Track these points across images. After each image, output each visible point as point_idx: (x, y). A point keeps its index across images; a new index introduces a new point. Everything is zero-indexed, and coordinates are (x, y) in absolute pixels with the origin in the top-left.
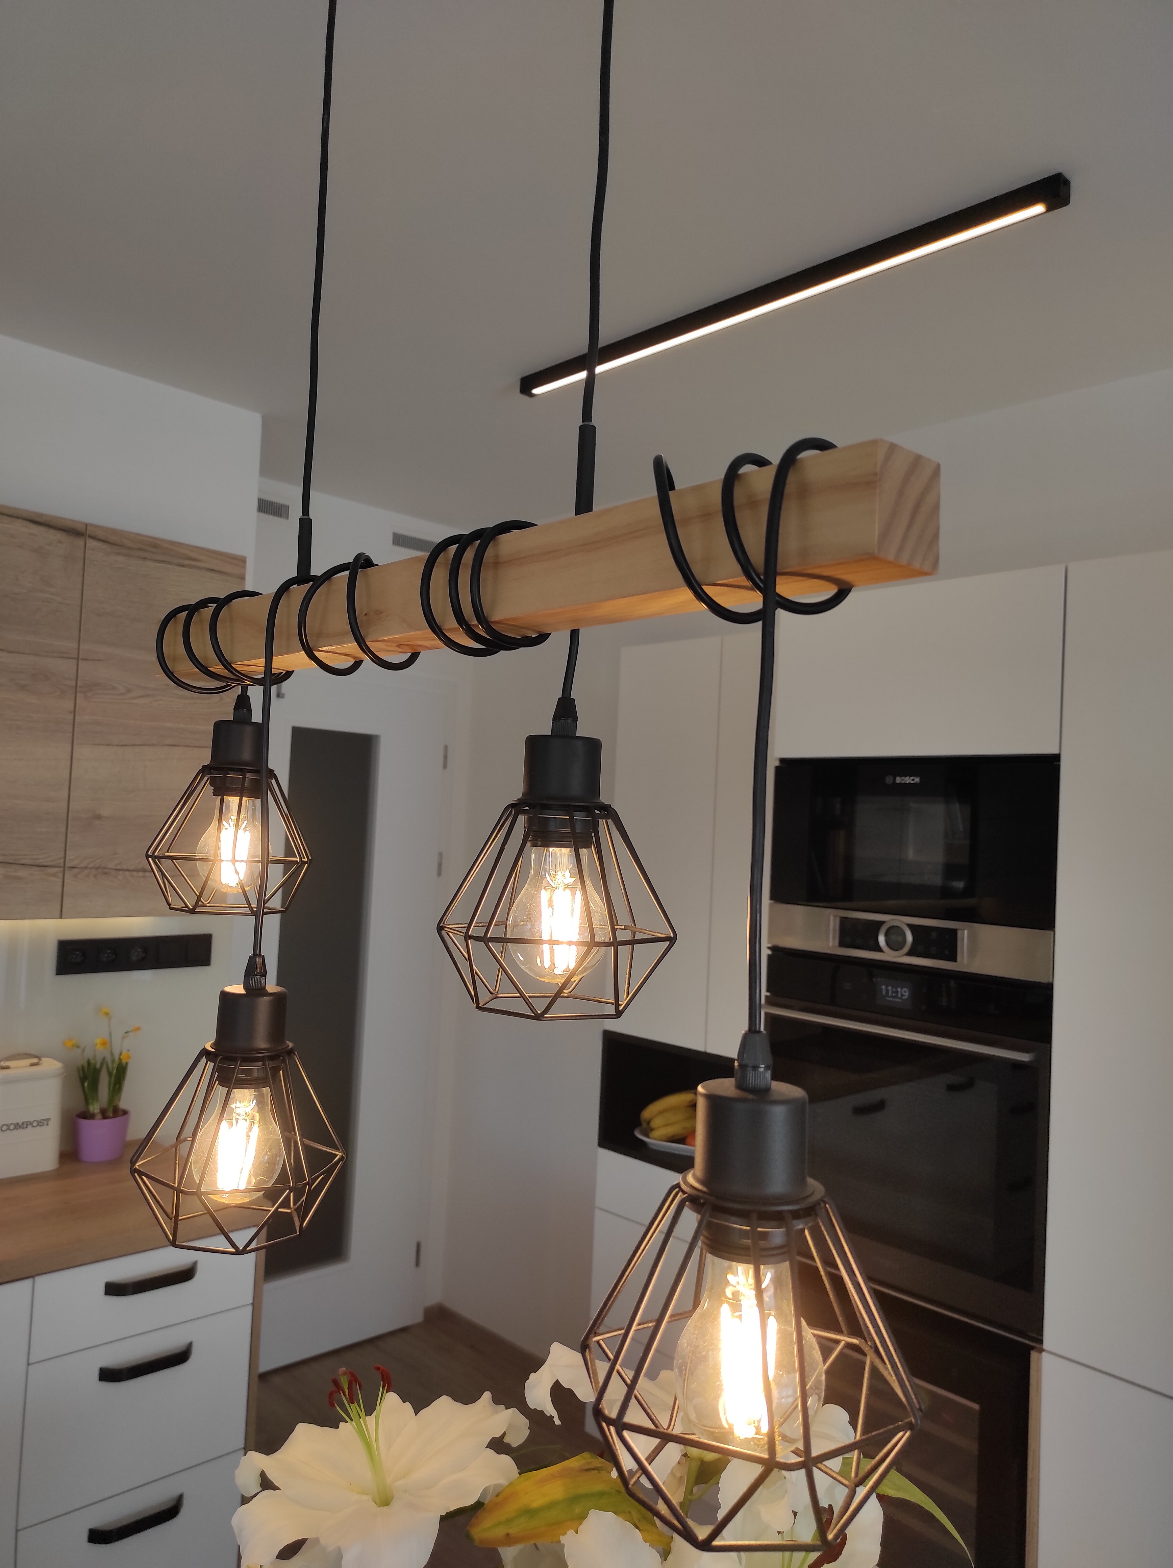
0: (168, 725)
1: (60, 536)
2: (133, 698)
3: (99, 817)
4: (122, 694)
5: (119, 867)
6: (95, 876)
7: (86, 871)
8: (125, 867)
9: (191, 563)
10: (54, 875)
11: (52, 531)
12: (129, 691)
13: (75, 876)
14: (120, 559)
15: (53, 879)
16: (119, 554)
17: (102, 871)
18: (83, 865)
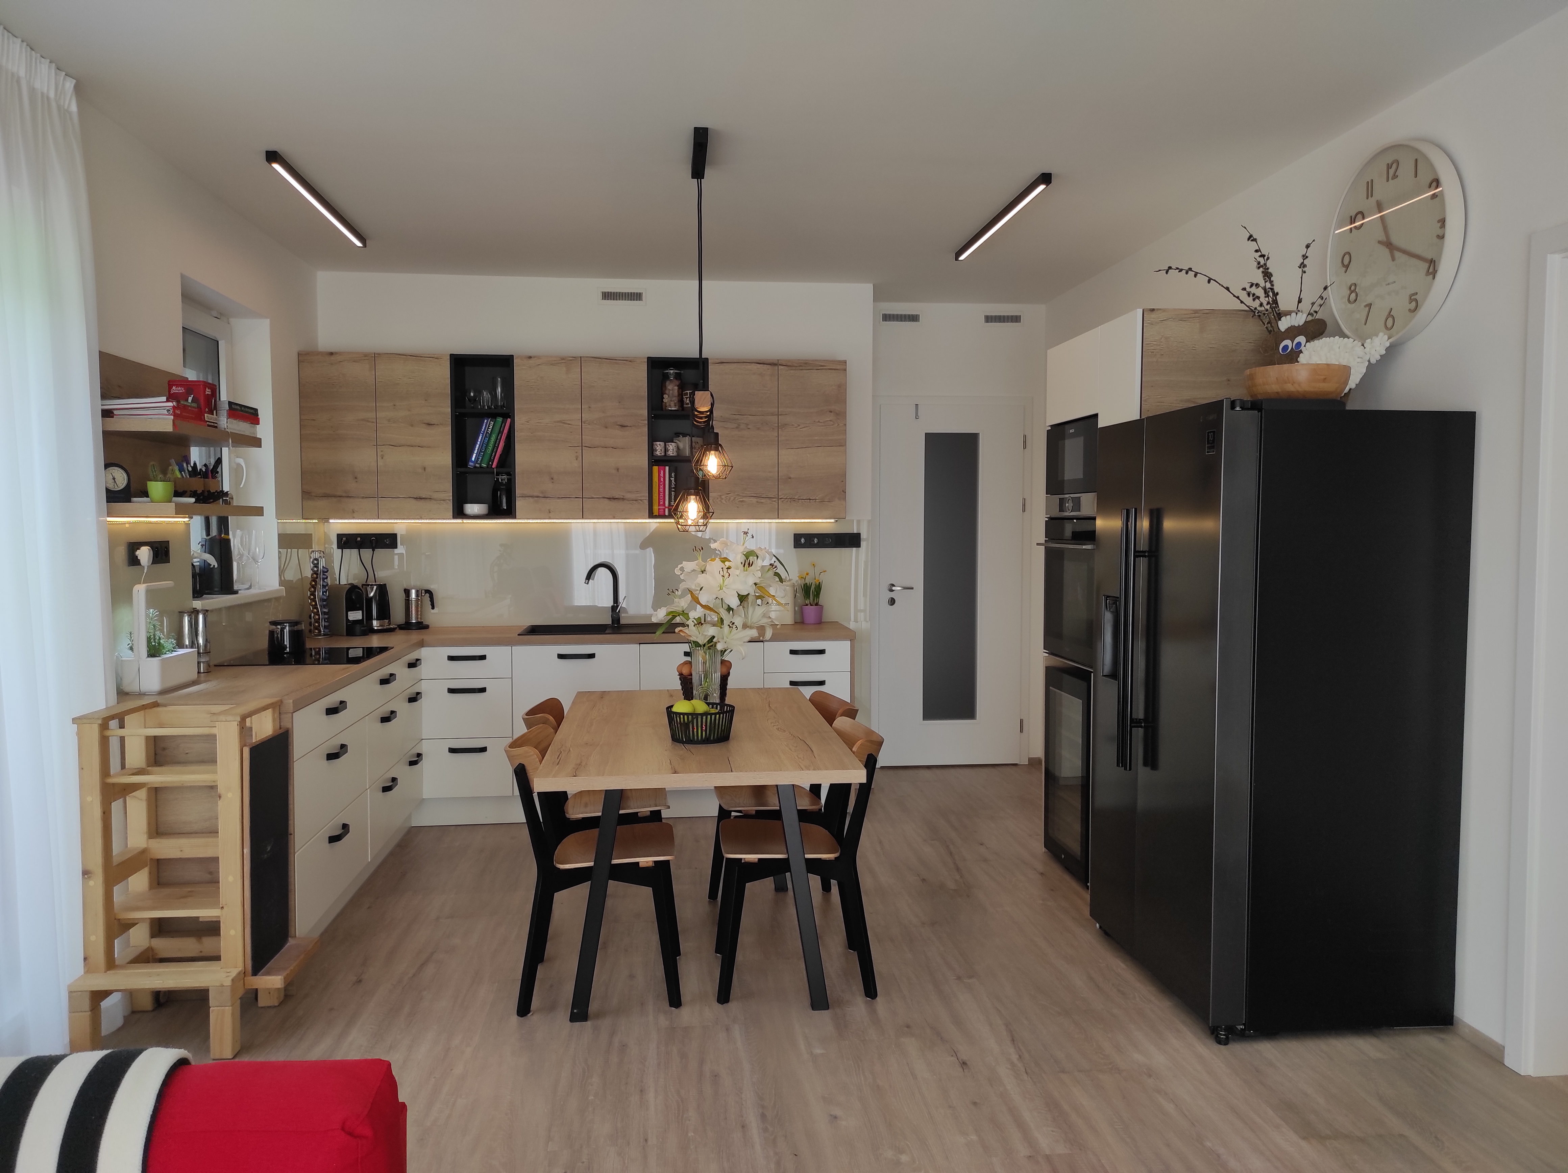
0: (816, 438)
1: (768, 366)
2: (801, 428)
3: (790, 478)
4: (796, 427)
5: (799, 498)
6: (790, 502)
7: (787, 500)
8: (802, 498)
9: (822, 368)
10: (775, 501)
11: (765, 365)
12: (799, 426)
13: (783, 502)
14: (792, 371)
15: (774, 503)
16: (792, 370)
17: (793, 499)
18: (785, 497)
